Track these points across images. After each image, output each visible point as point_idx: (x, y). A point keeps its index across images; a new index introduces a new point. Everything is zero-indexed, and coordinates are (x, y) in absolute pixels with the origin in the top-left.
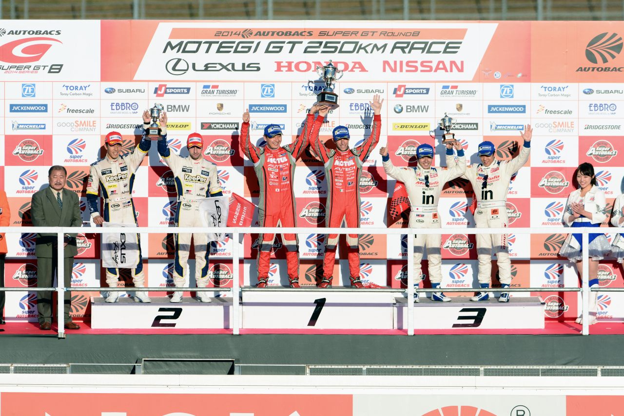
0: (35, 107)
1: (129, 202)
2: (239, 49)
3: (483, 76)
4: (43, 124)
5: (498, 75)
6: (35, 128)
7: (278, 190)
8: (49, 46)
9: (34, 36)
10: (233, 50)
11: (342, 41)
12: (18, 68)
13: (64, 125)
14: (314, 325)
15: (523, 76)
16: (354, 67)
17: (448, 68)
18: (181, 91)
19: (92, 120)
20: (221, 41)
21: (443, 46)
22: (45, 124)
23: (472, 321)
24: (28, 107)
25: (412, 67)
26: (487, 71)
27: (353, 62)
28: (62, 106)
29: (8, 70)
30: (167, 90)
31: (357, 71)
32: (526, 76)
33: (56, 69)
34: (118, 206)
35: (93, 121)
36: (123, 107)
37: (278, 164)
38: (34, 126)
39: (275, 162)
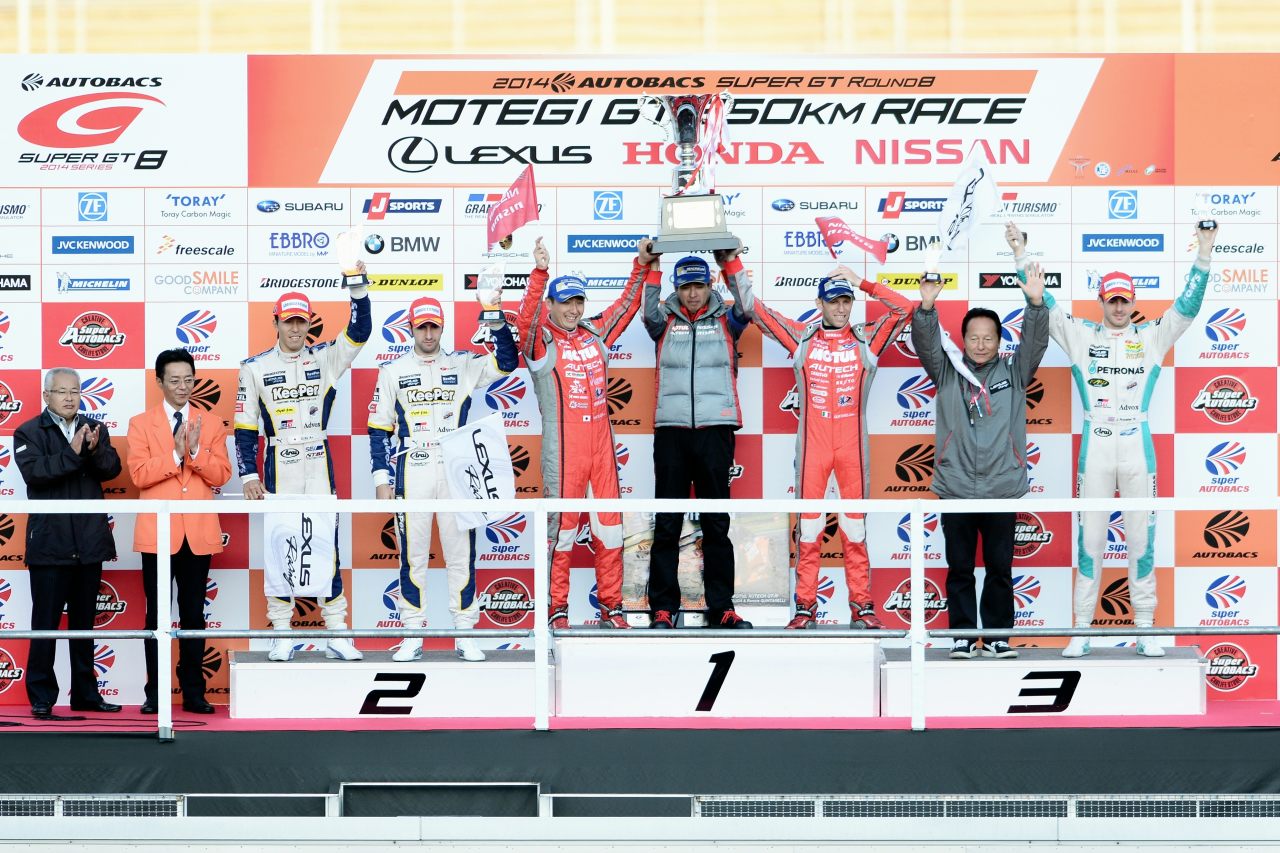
0: (106, 243)
1: (319, 448)
2: (546, 116)
3: (1073, 170)
4: (125, 280)
5: (1104, 169)
6: (108, 288)
7: (586, 418)
8: (137, 111)
9: (104, 89)
10: (532, 118)
11: (768, 98)
12: (69, 158)
13: (169, 280)
14: (708, 708)
15: (1157, 171)
16: (793, 154)
17: (997, 155)
18: (421, 207)
19: (229, 270)
20: (506, 98)
21: (986, 108)
22: (128, 280)
23: (1050, 700)
24: (91, 243)
25: (918, 152)
26: (1079, 161)
27: (791, 143)
28: (165, 241)
29: (49, 163)
30: (392, 204)
31: (800, 161)
32: (1164, 171)
33: (150, 160)
34: (296, 453)
35: (233, 273)
36: (297, 242)
37: (583, 363)
38: (105, 284)
39: (578, 359)
